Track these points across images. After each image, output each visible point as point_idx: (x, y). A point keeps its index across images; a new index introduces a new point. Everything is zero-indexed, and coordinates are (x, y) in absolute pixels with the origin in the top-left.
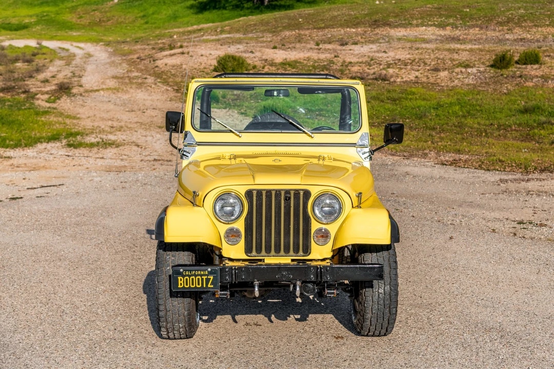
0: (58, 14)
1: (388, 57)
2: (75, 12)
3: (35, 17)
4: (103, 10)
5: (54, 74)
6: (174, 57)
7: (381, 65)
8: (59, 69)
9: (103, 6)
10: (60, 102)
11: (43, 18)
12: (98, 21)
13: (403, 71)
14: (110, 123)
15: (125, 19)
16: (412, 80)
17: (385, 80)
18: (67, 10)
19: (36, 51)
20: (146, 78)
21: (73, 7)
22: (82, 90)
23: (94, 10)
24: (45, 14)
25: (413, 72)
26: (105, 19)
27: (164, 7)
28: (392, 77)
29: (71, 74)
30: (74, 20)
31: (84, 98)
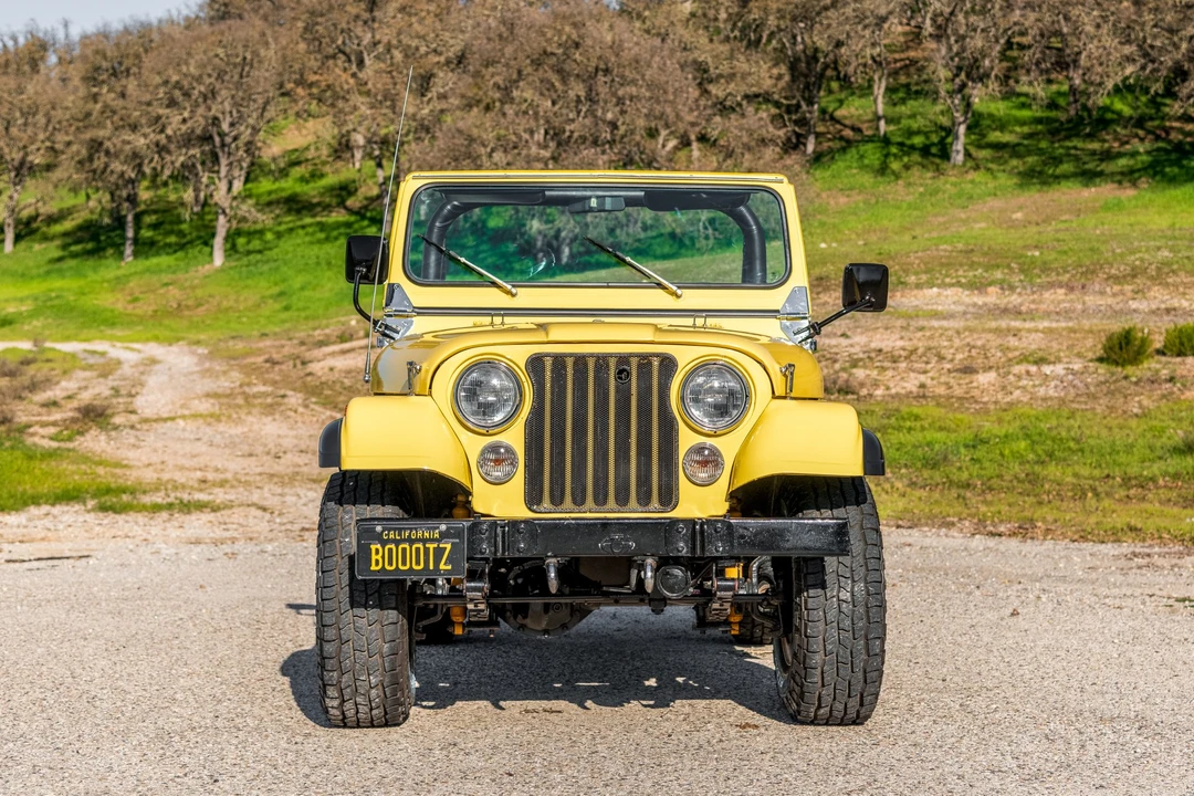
0: (84, 294)
1: (852, 346)
2: (123, 290)
3: (29, 302)
4: (187, 284)
5: (70, 393)
6: (351, 355)
7: (835, 361)
8: (83, 384)
9: (187, 276)
10: (82, 439)
11: (49, 303)
12: (175, 306)
13: (890, 373)
14: (199, 474)
15: (237, 301)
16: (911, 392)
17: (847, 393)
18: (105, 285)
19: (30, 356)
20: (284, 396)
21: (118, 278)
22: (134, 418)
23: (167, 284)
24: (53, 295)
25: (912, 375)
26: (190, 303)
27: (329, 274)
28: (862, 385)
29: (112, 392)
30: (120, 307)
31: (138, 433)
